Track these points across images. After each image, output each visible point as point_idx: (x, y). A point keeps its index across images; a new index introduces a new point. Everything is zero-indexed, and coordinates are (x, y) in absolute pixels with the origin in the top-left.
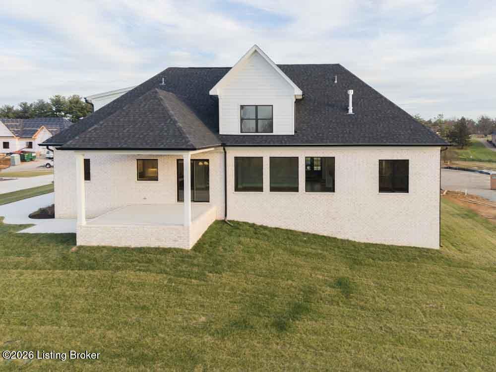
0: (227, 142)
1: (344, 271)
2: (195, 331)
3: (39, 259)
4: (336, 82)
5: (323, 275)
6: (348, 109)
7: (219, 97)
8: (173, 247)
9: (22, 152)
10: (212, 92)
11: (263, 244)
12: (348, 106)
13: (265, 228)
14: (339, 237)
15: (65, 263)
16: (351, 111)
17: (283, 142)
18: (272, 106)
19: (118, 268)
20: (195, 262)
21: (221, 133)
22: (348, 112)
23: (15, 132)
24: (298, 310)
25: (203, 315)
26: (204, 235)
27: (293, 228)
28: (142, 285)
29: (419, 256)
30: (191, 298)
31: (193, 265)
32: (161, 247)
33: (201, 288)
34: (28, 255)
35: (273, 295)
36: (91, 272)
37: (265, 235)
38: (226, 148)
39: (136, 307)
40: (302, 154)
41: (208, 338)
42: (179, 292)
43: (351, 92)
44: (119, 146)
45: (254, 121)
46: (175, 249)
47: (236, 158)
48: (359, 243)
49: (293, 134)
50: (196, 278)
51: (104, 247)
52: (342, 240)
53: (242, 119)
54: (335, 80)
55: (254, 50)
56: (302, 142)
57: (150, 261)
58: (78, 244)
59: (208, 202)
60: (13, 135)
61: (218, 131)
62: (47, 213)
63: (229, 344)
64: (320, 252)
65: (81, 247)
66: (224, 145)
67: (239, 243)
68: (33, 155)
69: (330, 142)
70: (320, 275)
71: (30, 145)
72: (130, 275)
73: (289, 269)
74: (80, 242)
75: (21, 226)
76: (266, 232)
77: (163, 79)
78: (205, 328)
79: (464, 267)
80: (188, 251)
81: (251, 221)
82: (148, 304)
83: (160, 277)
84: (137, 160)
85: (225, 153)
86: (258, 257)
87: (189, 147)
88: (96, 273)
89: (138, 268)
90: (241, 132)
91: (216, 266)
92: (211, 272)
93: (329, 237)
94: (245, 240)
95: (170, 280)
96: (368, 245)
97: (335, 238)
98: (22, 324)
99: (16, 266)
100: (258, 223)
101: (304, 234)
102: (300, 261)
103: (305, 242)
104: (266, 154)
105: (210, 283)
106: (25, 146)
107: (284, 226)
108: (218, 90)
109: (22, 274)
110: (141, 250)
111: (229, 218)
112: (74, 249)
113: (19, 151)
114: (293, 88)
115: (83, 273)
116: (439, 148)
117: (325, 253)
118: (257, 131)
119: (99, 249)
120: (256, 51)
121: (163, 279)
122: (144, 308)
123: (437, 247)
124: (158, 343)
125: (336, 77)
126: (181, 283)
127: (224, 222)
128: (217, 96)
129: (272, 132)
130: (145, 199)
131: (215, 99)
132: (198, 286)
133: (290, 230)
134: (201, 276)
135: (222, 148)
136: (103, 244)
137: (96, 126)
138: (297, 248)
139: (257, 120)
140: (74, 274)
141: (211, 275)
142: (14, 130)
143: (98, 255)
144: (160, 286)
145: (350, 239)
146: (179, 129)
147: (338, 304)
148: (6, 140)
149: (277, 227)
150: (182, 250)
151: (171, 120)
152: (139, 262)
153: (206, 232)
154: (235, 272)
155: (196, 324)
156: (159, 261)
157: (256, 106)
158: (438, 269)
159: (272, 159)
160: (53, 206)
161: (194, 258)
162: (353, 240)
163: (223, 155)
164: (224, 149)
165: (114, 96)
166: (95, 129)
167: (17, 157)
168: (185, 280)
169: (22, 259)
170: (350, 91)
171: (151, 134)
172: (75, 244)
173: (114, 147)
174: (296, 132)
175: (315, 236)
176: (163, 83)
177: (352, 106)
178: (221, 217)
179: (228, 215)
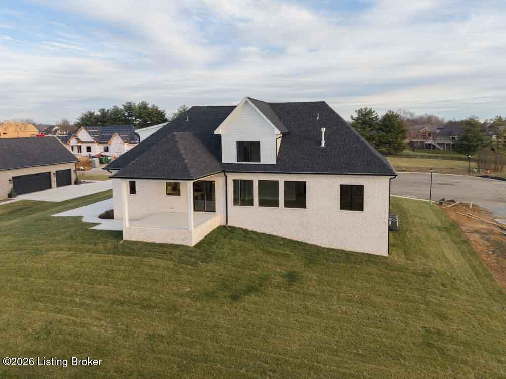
0: (227, 169)
1: (299, 267)
2: (182, 296)
3: (101, 247)
4: (318, 118)
5: (281, 269)
6: (321, 143)
7: (222, 135)
8: (182, 244)
9: (101, 155)
10: (216, 132)
11: (247, 245)
13: (254, 233)
14: (309, 242)
15: (116, 251)
16: (323, 145)
18: (259, 142)
19: (145, 256)
20: (194, 254)
21: (223, 161)
22: (321, 145)
23: (95, 138)
24: (251, 289)
25: (189, 287)
26: (206, 237)
27: (275, 234)
28: (158, 267)
29: (366, 261)
30: (185, 277)
31: (191, 256)
32: (175, 243)
33: (192, 272)
34: (95, 244)
35: (238, 280)
36: (129, 257)
37: (252, 238)
38: (226, 174)
39: (151, 279)
40: (282, 179)
41: (188, 300)
43: (324, 130)
46: (183, 245)
47: (235, 181)
48: (324, 248)
49: (275, 163)
50: (191, 265)
51: (139, 242)
52: (310, 245)
53: (238, 152)
55: (245, 100)
56: (281, 170)
57: (165, 252)
58: (124, 239)
59: (215, 212)
60: (93, 141)
61: (220, 160)
62: (109, 215)
63: (199, 305)
64: (288, 252)
65: (126, 241)
66: (224, 171)
67: (229, 243)
68: (109, 158)
69: (302, 171)
70: (279, 269)
71: (107, 150)
72: (152, 261)
73: (258, 263)
74: (125, 237)
75: (93, 224)
76: (254, 236)
77: (188, 117)
78: (188, 295)
79: (398, 271)
80: (191, 247)
81: (244, 228)
82: (158, 279)
85: (226, 177)
86: (239, 254)
88: (132, 258)
89: (157, 256)
90: (238, 161)
91: (207, 259)
93: (301, 242)
94: (236, 242)
95: (175, 265)
97: (306, 244)
98: (89, 284)
99: (88, 251)
100: (250, 229)
101: (282, 238)
102: (269, 258)
103: (281, 245)
104: (256, 178)
105: (199, 269)
106: (103, 150)
107: (268, 232)
108: (220, 130)
109: (91, 256)
110: (161, 245)
111: (230, 224)
112: (122, 242)
113: (98, 155)
114: (274, 129)
115: (125, 257)
116: (388, 178)
117: (292, 254)
118: (249, 161)
119: (136, 242)
120: (247, 101)
121: (170, 264)
122: (155, 280)
123: (385, 254)
124: (159, 300)
125: (318, 113)
126: (181, 267)
127: (224, 227)
128: (220, 135)
129: (260, 162)
130: (172, 208)
131: (219, 137)
132: (191, 270)
134: (195, 264)
135: (223, 173)
136: (138, 240)
137: (133, 162)
138: (271, 249)
140: (119, 257)
141: (202, 263)
142: (94, 137)
143: (135, 247)
144: (167, 268)
145: (318, 244)
146: (186, 165)
148: (88, 145)
149: (263, 232)
150: (187, 246)
151: (181, 158)
152: (159, 253)
153: (209, 235)
154: (218, 263)
155: (184, 292)
156: (171, 252)
157: (248, 142)
158: (374, 271)
159: (260, 182)
160: (112, 211)
161: (194, 252)
164: (224, 174)
166: (133, 164)
167: (97, 160)
168: (184, 265)
169: (92, 246)
170: (322, 129)
172: (123, 239)
174: (277, 162)
175: (291, 241)
176: (188, 120)
177: (325, 140)
178: (224, 223)
179: (228, 223)
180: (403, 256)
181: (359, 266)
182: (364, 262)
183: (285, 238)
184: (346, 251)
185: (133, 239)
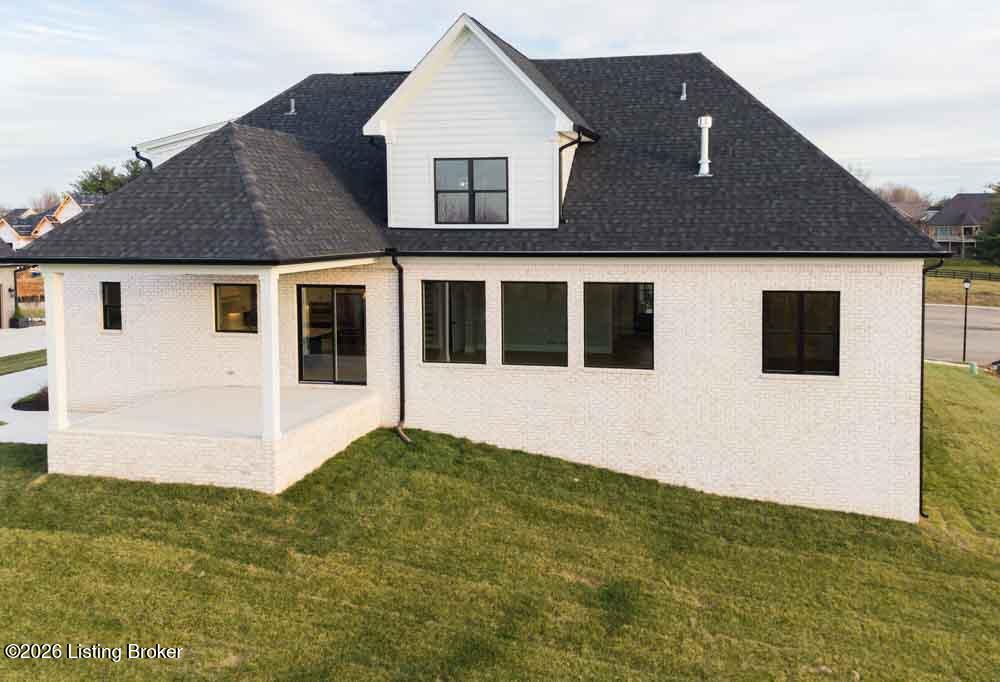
0: (402, 246)
1: (636, 565)
4: (684, 97)
5: (579, 573)
6: (699, 165)
7: (387, 141)
10: (369, 130)
11: (464, 488)
12: (699, 157)
14: (663, 478)
16: (705, 170)
17: (529, 245)
18: (506, 158)
19: (104, 529)
20: (276, 523)
21: (391, 224)
22: (698, 172)
25: (236, 651)
26: (328, 463)
27: (553, 452)
28: (136, 570)
29: (854, 539)
30: (228, 608)
31: (267, 531)
32: (216, 485)
33: (259, 587)
35: (424, 615)
36: (43, 535)
37: (480, 466)
38: (400, 260)
40: (576, 275)
42: (208, 593)
43: (706, 122)
44: (123, 255)
45: (467, 195)
46: (242, 492)
47: (429, 286)
48: (712, 498)
49: (555, 225)
50: (258, 564)
51: (99, 480)
52: (668, 487)
53: (437, 192)
54: (681, 93)
55: (460, 26)
56: (573, 245)
57: (176, 517)
58: (51, 470)
59: (365, 384)
61: (386, 220)
64: (598, 513)
65: (56, 476)
66: (392, 253)
67: (405, 483)
69: (641, 247)
70: (570, 571)
72: (121, 547)
73: (499, 551)
74: (55, 466)
76: (487, 460)
77: (293, 101)
79: (968, 574)
80: (270, 498)
83: (182, 553)
84: (216, 285)
85: (401, 271)
86: (437, 519)
87: (264, 258)
88: (55, 538)
89: (145, 529)
90: (437, 222)
91: (321, 539)
92: (301, 550)
93: (639, 480)
94: (424, 478)
95: (200, 564)
96: (730, 503)
97: (654, 483)
100: (476, 438)
101: (577, 467)
102: (534, 533)
103: (572, 487)
104: (494, 274)
105: (289, 574)
107: (532, 448)
108: (383, 123)
110: (171, 491)
111: (409, 423)
112: (40, 480)
114: (554, 117)
115: (29, 536)
116: (920, 264)
117: (610, 517)
118: (472, 220)
119: (88, 482)
120: (466, 29)
121: (183, 560)
123: (912, 516)
125: (684, 85)
126: (223, 573)
127: (394, 431)
128: (382, 139)
129: (507, 221)
130: (231, 373)
131: (378, 144)
132: (257, 580)
133: (548, 459)
134: (275, 560)
135: (389, 259)
136: (98, 473)
138: (543, 503)
139: (472, 193)
140: (8, 535)
141: (299, 556)
143: (78, 497)
144: (168, 577)
145: (691, 485)
146: (257, 216)
147: (578, 651)
149: (518, 448)
150: (255, 494)
151: (245, 194)
153: (339, 455)
154: (359, 553)
155: (212, 670)
156: (195, 517)
157: (471, 161)
158: (892, 574)
159: (507, 286)
161: (277, 515)
162: (699, 488)
163: (395, 275)
164: (395, 263)
165: (179, 145)
168: (234, 564)
170: (703, 118)
171: (195, 227)
172: (44, 470)
173: (113, 256)
174: (562, 221)
175: (605, 475)
176: (293, 110)
177: (710, 156)
178: (391, 420)
179: (406, 417)
180: (965, 521)
181: (835, 559)
182: (849, 544)
183: (588, 467)
184: (784, 508)
185: (82, 470)
